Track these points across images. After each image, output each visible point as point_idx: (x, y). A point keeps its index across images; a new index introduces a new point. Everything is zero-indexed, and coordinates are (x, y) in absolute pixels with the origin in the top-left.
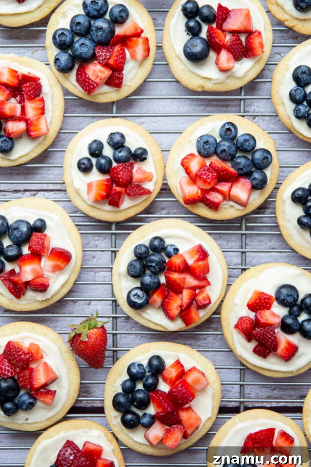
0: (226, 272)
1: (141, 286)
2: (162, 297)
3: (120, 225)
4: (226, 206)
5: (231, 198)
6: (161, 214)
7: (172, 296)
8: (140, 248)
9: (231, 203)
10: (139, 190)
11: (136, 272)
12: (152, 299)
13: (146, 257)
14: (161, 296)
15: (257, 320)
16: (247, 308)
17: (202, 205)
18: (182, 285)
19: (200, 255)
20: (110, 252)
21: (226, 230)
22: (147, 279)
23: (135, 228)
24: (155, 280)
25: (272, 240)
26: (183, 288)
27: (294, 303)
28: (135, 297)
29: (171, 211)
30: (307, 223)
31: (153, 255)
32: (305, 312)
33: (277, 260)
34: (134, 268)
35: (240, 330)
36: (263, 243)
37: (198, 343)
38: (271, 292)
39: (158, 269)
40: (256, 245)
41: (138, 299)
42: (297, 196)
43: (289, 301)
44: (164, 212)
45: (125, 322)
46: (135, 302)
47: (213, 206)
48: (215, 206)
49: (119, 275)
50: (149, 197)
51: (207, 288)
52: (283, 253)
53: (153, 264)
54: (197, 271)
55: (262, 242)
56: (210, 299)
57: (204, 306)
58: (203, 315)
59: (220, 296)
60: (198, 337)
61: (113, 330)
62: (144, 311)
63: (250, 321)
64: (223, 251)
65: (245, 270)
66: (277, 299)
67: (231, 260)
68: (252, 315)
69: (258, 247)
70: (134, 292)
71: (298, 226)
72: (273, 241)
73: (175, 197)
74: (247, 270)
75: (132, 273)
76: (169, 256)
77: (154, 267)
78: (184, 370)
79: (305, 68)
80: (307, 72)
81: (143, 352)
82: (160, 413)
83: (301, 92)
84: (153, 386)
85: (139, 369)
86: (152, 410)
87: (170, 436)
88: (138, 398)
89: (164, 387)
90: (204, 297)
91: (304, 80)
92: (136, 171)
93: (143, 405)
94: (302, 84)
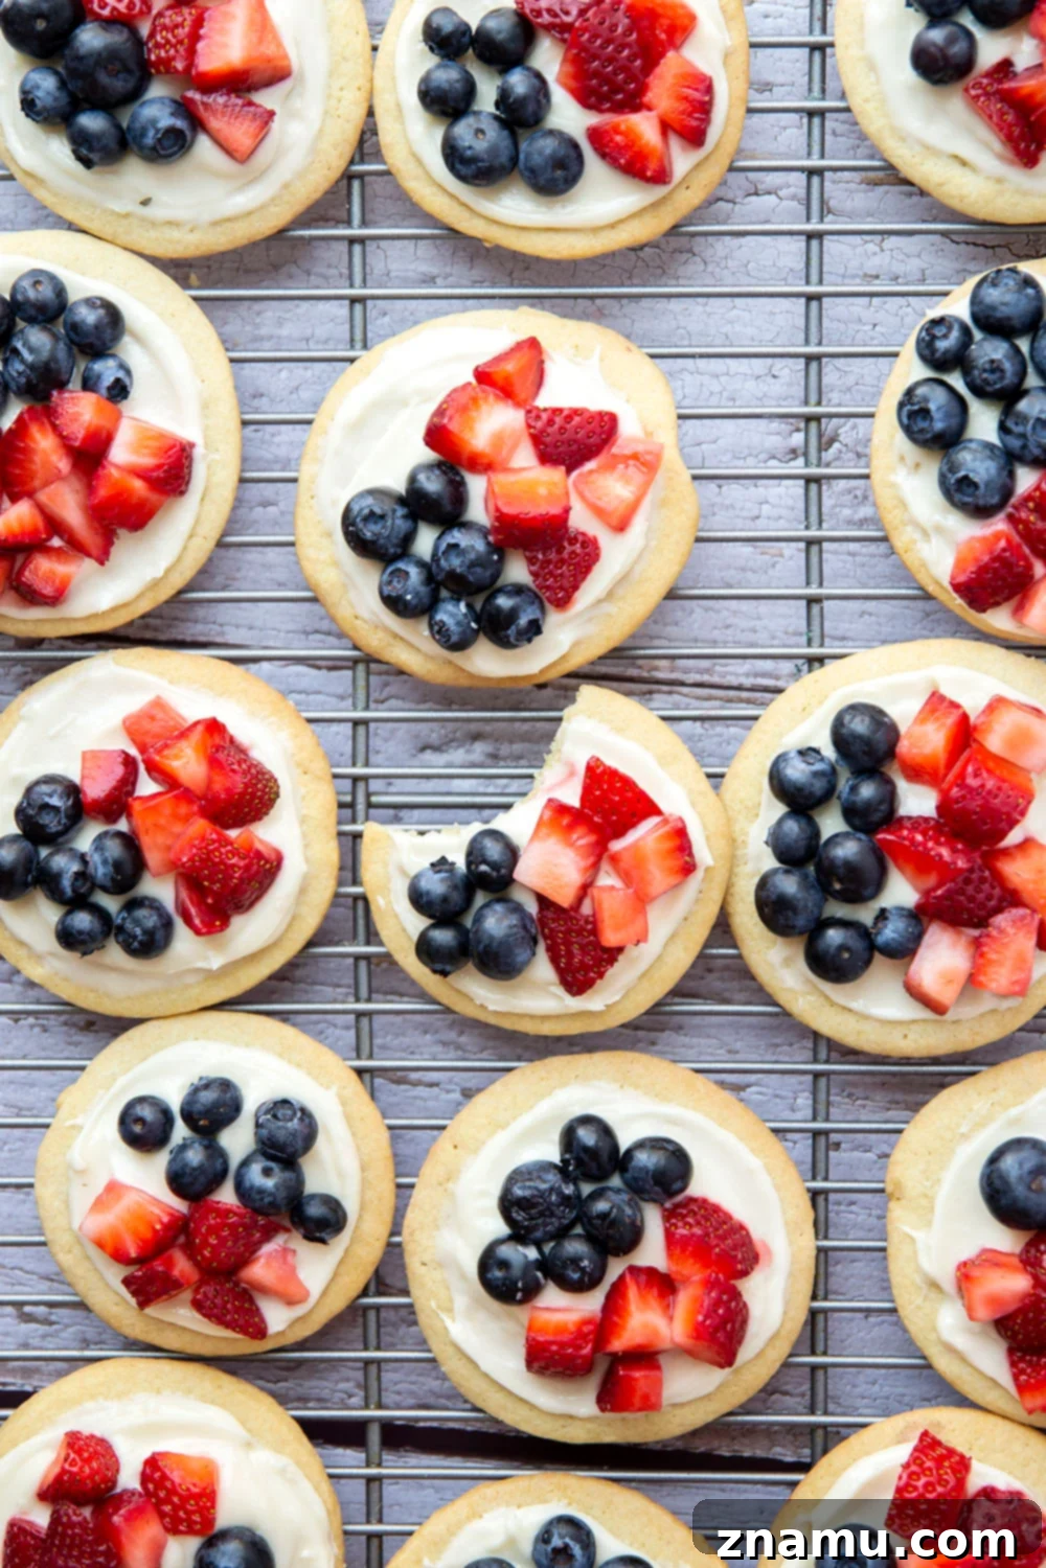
78: (965, 717)
81: (804, 709)
82: (935, 889)
84: (883, 807)
85: (809, 764)
86: (901, 892)
87: (993, 956)
88: (839, 863)
89: (918, 801)
93: (860, 884)
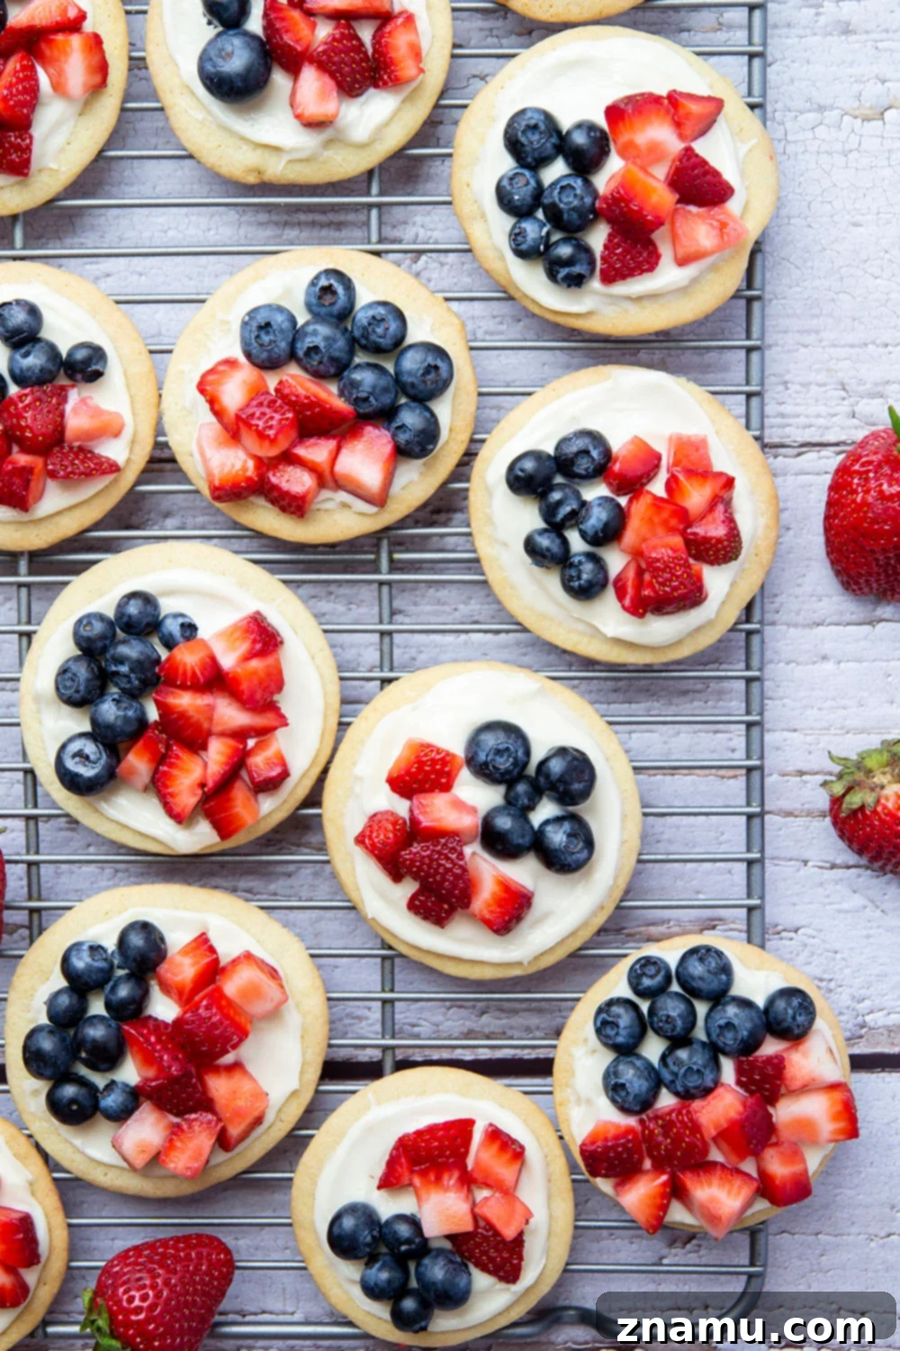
0: (334, 688)
1: (93, 729)
2: (152, 760)
3: (42, 560)
4: (329, 505)
5: (341, 482)
6: (162, 528)
7: (177, 757)
8: (89, 623)
9: (343, 496)
10: (83, 462)
11: (77, 691)
12: (123, 765)
13: (105, 649)
14: (147, 757)
15: (414, 821)
16: (387, 787)
17: (261, 501)
18: (206, 725)
19: (254, 641)
20: (16, 637)
21: (345, 572)
22: (109, 710)
23: (79, 568)
24: (130, 713)
25: (470, 598)
26: (209, 734)
27: (515, 772)
28: (77, 759)
29: (190, 521)
30: (548, 549)
31: (124, 642)
32: (549, 797)
33: (485, 654)
34: (73, 680)
35: (367, 848)
36: (446, 608)
37: (272, 887)
38: (454, 743)
39: (136, 683)
40: (428, 613)
41: (85, 766)
42: (520, 473)
43: (502, 767)
44: (170, 522)
45: (68, 829)
46: (77, 775)
47: (290, 506)
48: (295, 506)
49: (37, 699)
50: (116, 481)
51: (281, 733)
52: (503, 636)
53: (124, 669)
54: (244, 686)
55: (444, 604)
56: (283, 764)
57: (270, 785)
58: (272, 809)
59: (316, 756)
60: (271, 869)
61: (28, 852)
62: (106, 800)
63: (394, 824)
64: (325, 631)
65: (390, 681)
66: (471, 761)
67: (359, 655)
68: (401, 807)
69: (432, 619)
70: (75, 747)
71: (528, 560)
72: (473, 601)
73: (190, 483)
74: (394, 684)
75: (68, 692)
76: (169, 644)
77: (127, 676)
78: (216, 961)
79: (536, 116)
80: (542, 127)
81: (107, 913)
82: (152, 1080)
83: (528, 183)
84: (132, 1007)
85: (94, 959)
86: (130, 1073)
87: (178, 1144)
88: (89, 1039)
89: (164, 1009)
90: (269, 759)
91: (534, 150)
92: (75, 410)
93: (107, 1058)
94: (529, 160)
